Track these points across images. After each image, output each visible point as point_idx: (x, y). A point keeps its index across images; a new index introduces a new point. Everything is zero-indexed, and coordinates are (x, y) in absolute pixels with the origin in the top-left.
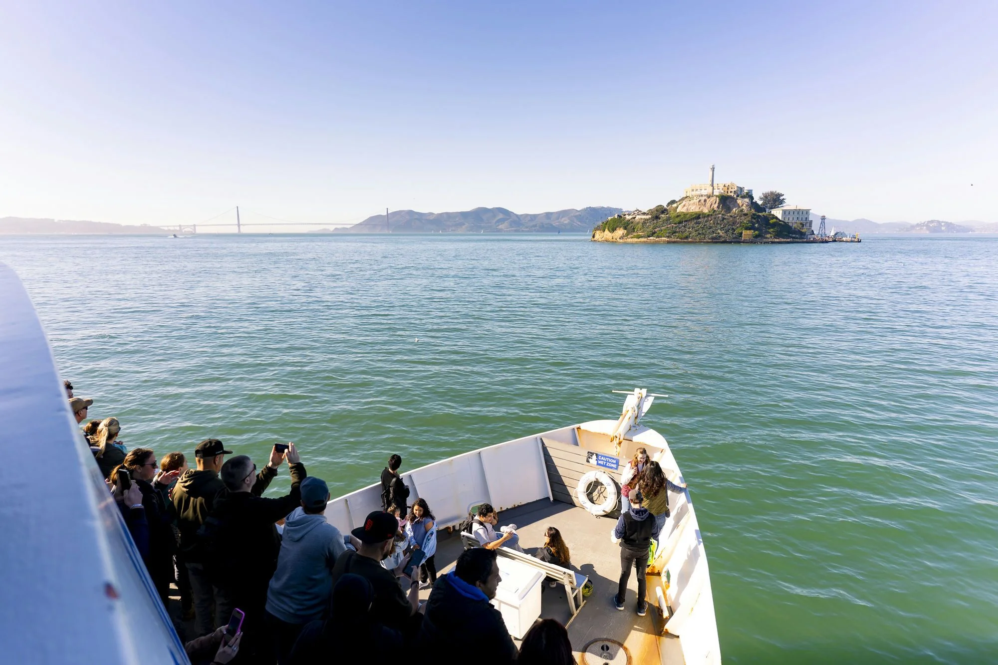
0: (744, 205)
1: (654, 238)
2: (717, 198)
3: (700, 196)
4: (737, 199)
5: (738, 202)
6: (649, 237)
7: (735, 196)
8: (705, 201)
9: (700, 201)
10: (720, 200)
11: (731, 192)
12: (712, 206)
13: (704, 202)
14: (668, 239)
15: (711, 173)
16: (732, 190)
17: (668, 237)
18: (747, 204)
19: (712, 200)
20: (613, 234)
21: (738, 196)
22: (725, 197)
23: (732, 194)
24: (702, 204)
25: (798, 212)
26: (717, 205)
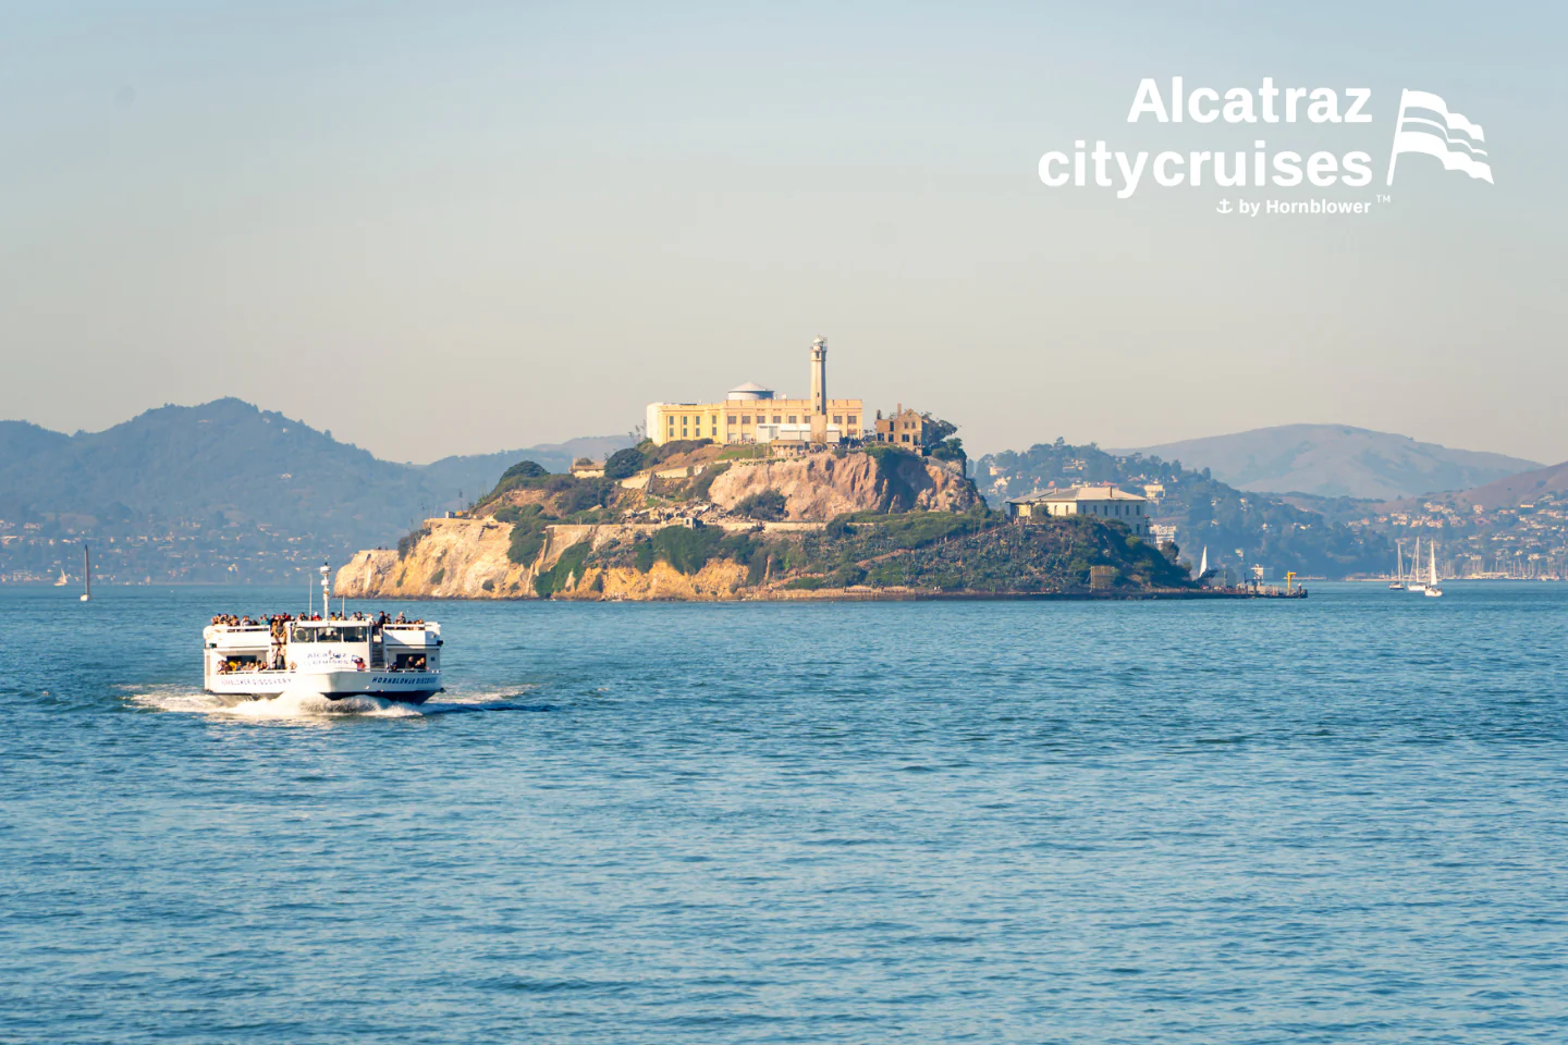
0: (952, 483)
1: (869, 588)
2: (871, 458)
3: (799, 448)
4: (927, 462)
5: (931, 474)
6: (850, 584)
7: (919, 452)
8: (830, 465)
9: (812, 465)
10: (881, 463)
11: (906, 438)
12: (857, 486)
13: (828, 468)
14: (912, 591)
15: (816, 368)
16: (906, 432)
17: (912, 584)
18: (957, 478)
19: (853, 464)
20: (697, 579)
21: (926, 452)
22: (895, 455)
23: (910, 446)
24: (822, 477)
25: (1117, 507)
26: (871, 482)
